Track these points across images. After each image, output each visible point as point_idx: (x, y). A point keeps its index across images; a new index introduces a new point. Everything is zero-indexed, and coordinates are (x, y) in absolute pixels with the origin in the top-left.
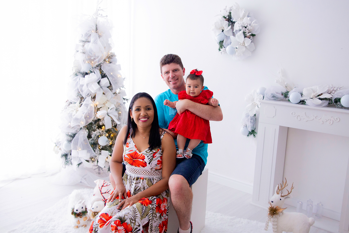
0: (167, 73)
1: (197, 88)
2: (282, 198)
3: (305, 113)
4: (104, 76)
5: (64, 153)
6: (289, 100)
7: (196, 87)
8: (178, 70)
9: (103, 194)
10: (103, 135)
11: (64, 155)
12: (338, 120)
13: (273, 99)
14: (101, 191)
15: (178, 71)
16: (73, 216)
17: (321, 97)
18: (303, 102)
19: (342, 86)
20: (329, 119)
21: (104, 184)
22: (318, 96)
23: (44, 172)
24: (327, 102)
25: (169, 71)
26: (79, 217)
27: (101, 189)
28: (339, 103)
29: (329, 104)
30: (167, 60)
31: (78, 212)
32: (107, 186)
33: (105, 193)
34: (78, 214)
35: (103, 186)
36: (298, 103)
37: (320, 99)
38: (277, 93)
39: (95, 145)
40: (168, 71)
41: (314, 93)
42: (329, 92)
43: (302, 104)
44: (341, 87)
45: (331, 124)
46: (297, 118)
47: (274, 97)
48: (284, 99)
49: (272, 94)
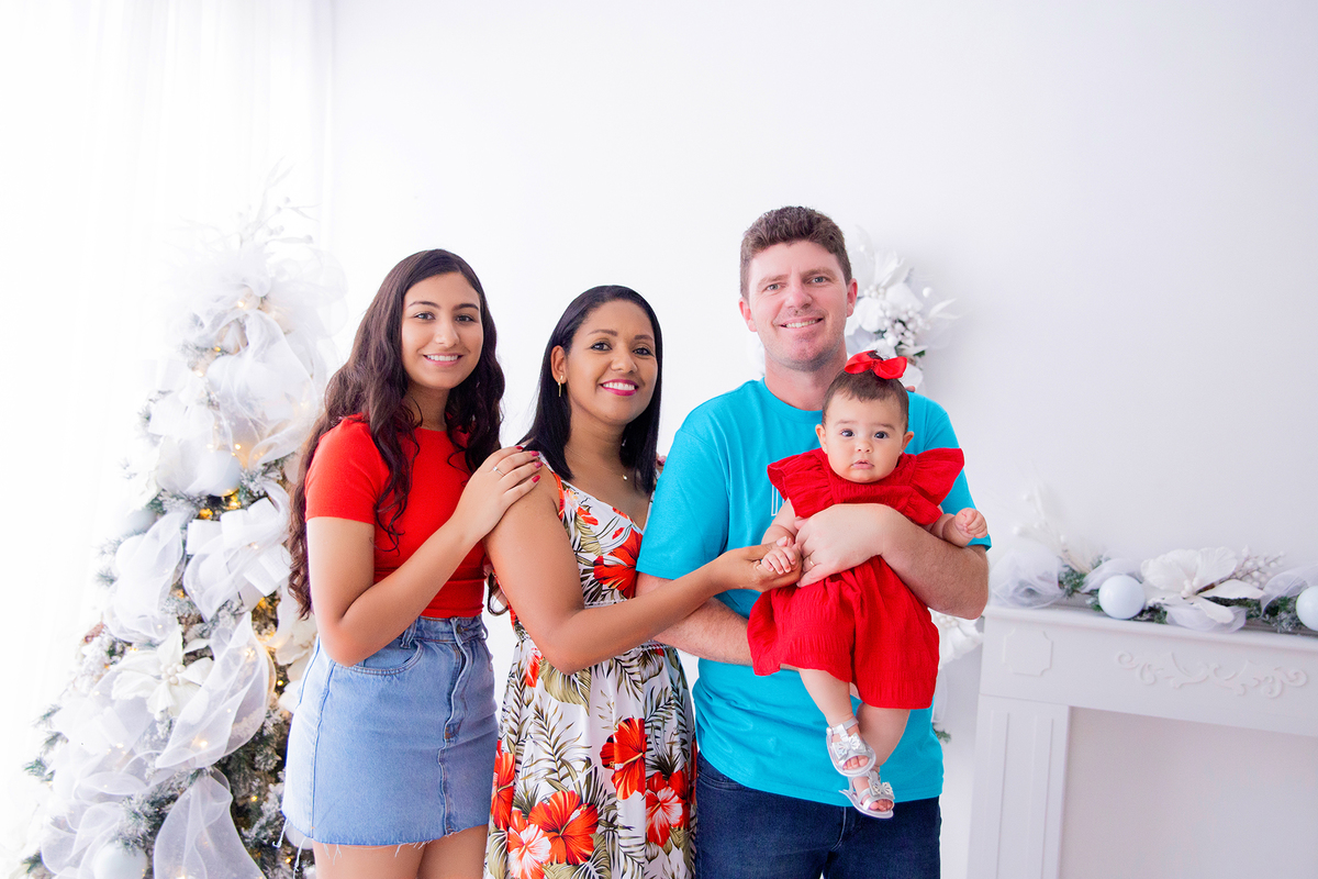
0: (774, 286)
1: (885, 440)
3: (1173, 655)
6: (1098, 608)
7: (881, 435)
8: (828, 279)
12: (1301, 679)
13: (1025, 600)
15: (827, 283)
17: (1217, 593)
18: (1154, 614)
19: (1281, 553)
20: (1267, 678)
22: (1206, 589)
25: (786, 276)
28: (1283, 615)
29: (1249, 618)
30: (783, 222)
36: (1134, 619)
38: (1040, 578)
39: (269, 850)
40: (779, 278)
43: (1148, 620)
44: (1276, 556)
45: (1277, 692)
46: (1141, 675)
47: (1031, 592)
48: (1071, 601)
49: (1022, 584)
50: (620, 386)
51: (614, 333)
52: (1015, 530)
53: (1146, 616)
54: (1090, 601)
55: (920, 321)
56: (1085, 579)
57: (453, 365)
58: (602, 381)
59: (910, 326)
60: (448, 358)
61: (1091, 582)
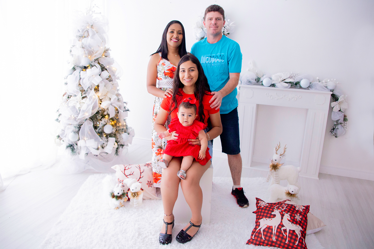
0: (210, 20)
2: (281, 157)
3: (276, 93)
4: (103, 69)
5: (68, 145)
6: (262, 85)
7: (190, 116)
8: (220, 20)
9: (128, 176)
10: (108, 124)
11: (69, 146)
12: (300, 97)
13: (249, 83)
14: (125, 174)
16: (114, 199)
17: (286, 81)
18: (273, 85)
20: (294, 97)
21: (125, 167)
22: (284, 80)
23: (41, 165)
24: (290, 85)
26: (120, 199)
27: (124, 172)
28: (298, 85)
29: (291, 86)
31: (119, 195)
32: (129, 169)
33: (130, 175)
34: (120, 196)
35: (125, 170)
36: (269, 86)
37: (285, 82)
38: (251, 79)
39: (101, 133)
40: (211, 18)
41: (281, 78)
42: (290, 77)
44: (297, 73)
45: (295, 100)
46: (270, 97)
47: (250, 82)
48: (258, 84)
49: (248, 80)
50: (175, 40)
51: (174, 30)
52: (247, 70)
53: (272, 86)
54: (261, 83)
55: (228, 27)
56: (260, 79)
57: (190, 81)
58: (172, 39)
59: (226, 28)
60: (189, 80)
61: (261, 80)
